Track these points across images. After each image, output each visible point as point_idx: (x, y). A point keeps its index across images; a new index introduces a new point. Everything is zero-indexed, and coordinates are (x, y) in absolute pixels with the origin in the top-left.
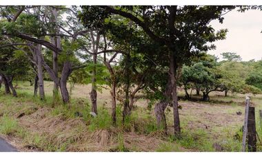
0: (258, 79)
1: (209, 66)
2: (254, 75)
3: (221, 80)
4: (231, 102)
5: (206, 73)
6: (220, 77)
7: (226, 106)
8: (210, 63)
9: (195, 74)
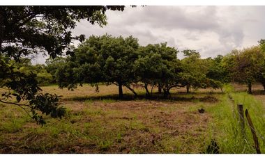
0: (216, 73)
1: (169, 59)
2: (213, 70)
3: (181, 73)
4: (193, 98)
5: (165, 66)
6: (181, 70)
7: (188, 103)
8: (170, 56)
9: (152, 67)
